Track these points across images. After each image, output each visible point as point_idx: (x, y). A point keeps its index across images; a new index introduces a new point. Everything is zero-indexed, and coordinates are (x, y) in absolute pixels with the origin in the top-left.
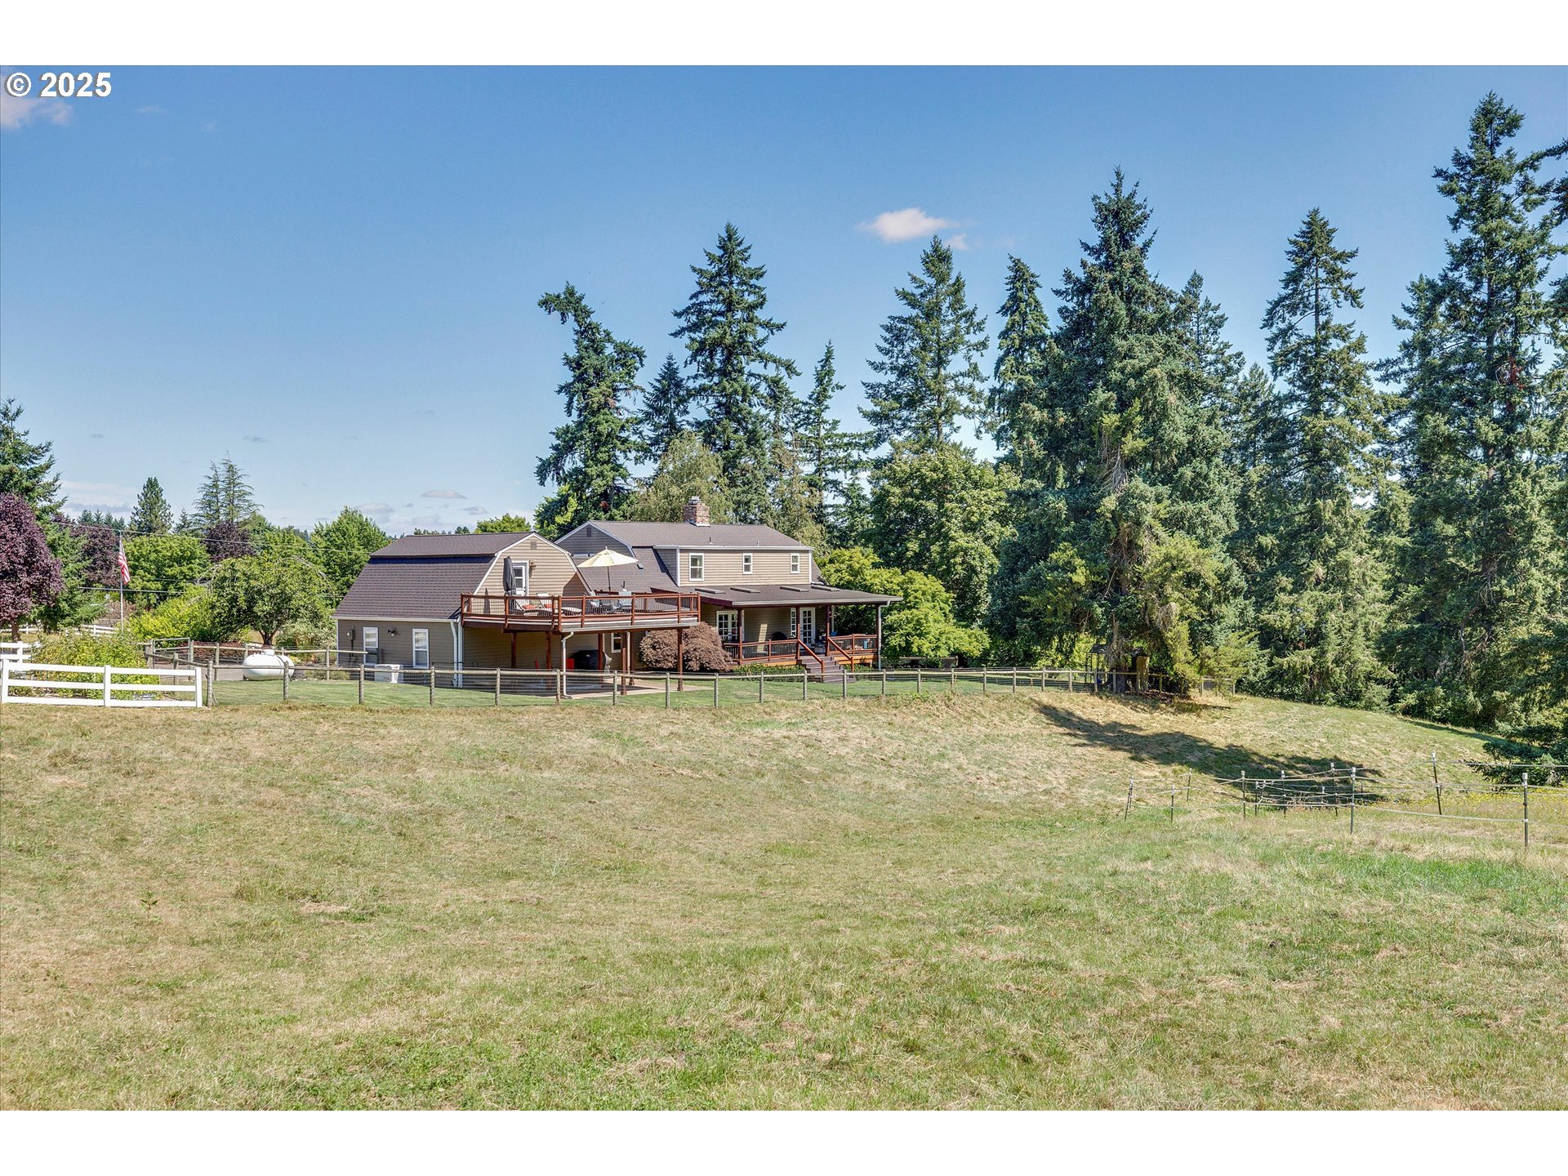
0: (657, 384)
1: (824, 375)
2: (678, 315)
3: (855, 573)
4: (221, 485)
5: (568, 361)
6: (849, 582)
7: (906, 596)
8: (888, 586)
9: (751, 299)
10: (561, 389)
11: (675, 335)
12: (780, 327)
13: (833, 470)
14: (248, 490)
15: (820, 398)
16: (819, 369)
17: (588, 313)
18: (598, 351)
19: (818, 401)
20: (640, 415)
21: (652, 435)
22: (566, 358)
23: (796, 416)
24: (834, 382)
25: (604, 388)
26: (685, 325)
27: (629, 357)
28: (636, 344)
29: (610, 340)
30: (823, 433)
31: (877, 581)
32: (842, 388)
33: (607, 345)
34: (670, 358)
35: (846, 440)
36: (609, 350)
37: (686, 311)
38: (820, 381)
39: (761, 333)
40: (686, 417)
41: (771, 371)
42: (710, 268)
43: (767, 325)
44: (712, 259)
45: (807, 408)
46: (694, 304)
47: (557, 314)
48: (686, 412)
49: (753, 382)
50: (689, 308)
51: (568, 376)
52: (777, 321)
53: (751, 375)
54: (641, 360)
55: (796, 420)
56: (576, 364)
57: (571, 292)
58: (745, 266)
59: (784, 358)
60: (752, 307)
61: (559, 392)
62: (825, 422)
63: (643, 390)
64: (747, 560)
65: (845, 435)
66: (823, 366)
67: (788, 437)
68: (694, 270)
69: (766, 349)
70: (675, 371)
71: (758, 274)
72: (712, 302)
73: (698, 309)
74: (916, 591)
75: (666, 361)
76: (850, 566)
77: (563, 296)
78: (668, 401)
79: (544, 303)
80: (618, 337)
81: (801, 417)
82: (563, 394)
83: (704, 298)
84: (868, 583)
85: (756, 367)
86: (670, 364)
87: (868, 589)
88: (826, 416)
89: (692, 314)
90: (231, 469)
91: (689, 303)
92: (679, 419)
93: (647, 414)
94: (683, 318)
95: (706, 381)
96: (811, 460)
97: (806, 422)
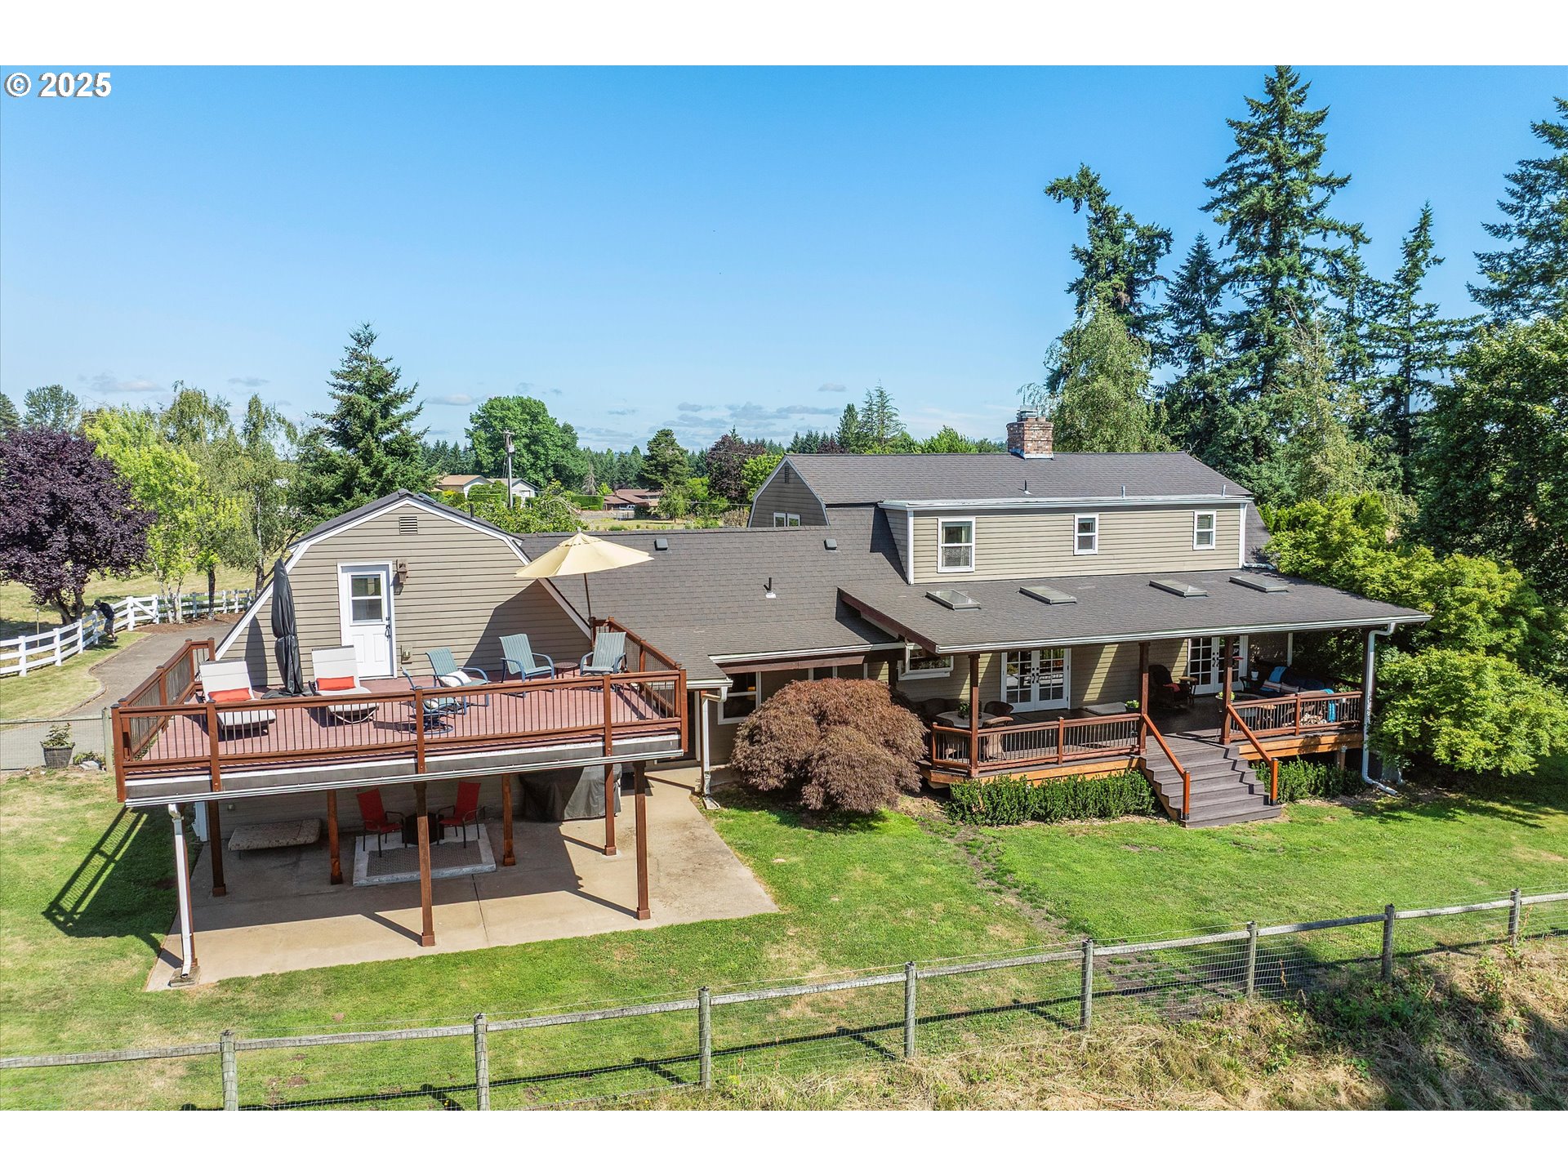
0: (1184, 272)
1: (1417, 249)
2: (1211, 184)
3: (1330, 551)
4: (875, 408)
5: (1079, 254)
6: (1317, 570)
7: (1443, 608)
8: (1402, 585)
9: (1304, 152)
10: (1073, 287)
11: (1207, 208)
12: (1343, 183)
13: (1423, 367)
14: (894, 411)
15: (1409, 278)
16: (1410, 239)
17: (1103, 196)
18: (1116, 240)
19: (1408, 282)
20: (1162, 311)
21: (1176, 333)
22: (1075, 250)
23: (1376, 303)
24: (1431, 256)
25: (1115, 281)
26: (1219, 195)
27: (1154, 243)
28: (1163, 227)
29: (1132, 226)
30: (1414, 321)
31: (1377, 572)
32: (1440, 261)
33: (1128, 231)
34: (1201, 238)
35: (1442, 329)
36: (1130, 237)
37: (1222, 179)
38: (1411, 254)
39: (1318, 194)
40: (1217, 310)
41: (1334, 242)
42: (1252, 120)
43: (1327, 183)
44: (1256, 108)
45: (1392, 291)
46: (1232, 169)
47: (1069, 202)
48: (1217, 303)
49: (1307, 258)
50: (1225, 174)
51: (1078, 271)
52: (1338, 176)
53: (1306, 250)
54: (1168, 245)
55: (1375, 308)
56: (1089, 259)
57: (1084, 174)
58: (1300, 110)
59: (1350, 223)
60: (1305, 163)
61: (1069, 291)
62: (1416, 308)
63: (1167, 281)
64: (1086, 526)
65: (1442, 323)
66: (1416, 237)
67: (1364, 330)
68: (1232, 124)
69: (1326, 214)
70: (1206, 254)
71: (1317, 120)
72: (1256, 162)
73: (1237, 173)
74: (1465, 601)
75: (1194, 243)
76: (1322, 537)
77: (1075, 179)
78: (1196, 290)
79: (1052, 190)
80: (1141, 222)
81: (1384, 303)
82: (1073, 293)
83: (1246, 158)
84: (1358, 575)
85: (1313, 241)
86: (1200, 247)
87: (1355, 587)
88: (1418, 299)
89: (1230, 181)
90: (881, 394)
91: (1226, 167)
92: (1209, 311)
93: (1171, 308)
94: (1218, 188)
95: (1244, 264)
96: (1397, 357)
97: (1391, 308)
